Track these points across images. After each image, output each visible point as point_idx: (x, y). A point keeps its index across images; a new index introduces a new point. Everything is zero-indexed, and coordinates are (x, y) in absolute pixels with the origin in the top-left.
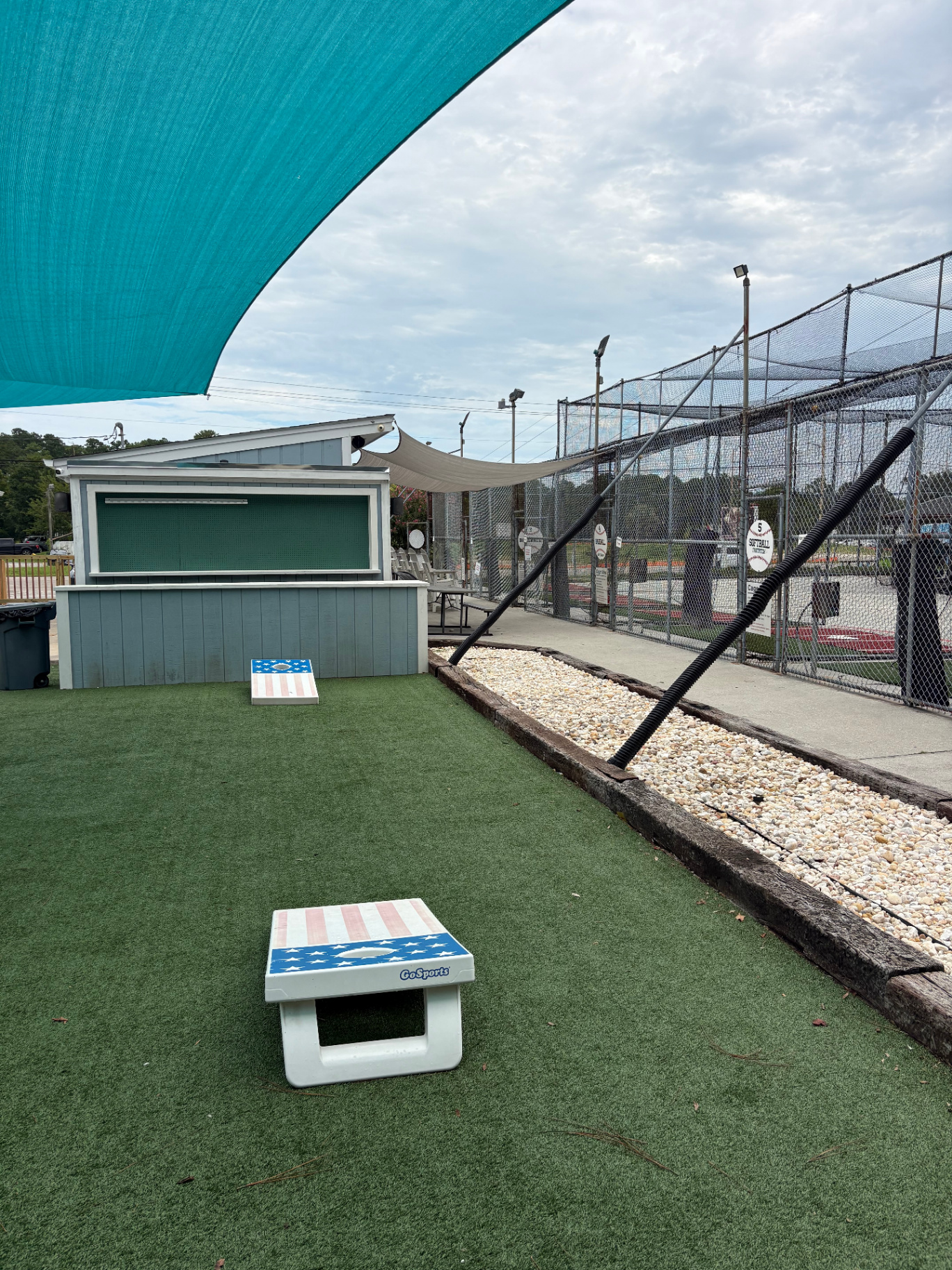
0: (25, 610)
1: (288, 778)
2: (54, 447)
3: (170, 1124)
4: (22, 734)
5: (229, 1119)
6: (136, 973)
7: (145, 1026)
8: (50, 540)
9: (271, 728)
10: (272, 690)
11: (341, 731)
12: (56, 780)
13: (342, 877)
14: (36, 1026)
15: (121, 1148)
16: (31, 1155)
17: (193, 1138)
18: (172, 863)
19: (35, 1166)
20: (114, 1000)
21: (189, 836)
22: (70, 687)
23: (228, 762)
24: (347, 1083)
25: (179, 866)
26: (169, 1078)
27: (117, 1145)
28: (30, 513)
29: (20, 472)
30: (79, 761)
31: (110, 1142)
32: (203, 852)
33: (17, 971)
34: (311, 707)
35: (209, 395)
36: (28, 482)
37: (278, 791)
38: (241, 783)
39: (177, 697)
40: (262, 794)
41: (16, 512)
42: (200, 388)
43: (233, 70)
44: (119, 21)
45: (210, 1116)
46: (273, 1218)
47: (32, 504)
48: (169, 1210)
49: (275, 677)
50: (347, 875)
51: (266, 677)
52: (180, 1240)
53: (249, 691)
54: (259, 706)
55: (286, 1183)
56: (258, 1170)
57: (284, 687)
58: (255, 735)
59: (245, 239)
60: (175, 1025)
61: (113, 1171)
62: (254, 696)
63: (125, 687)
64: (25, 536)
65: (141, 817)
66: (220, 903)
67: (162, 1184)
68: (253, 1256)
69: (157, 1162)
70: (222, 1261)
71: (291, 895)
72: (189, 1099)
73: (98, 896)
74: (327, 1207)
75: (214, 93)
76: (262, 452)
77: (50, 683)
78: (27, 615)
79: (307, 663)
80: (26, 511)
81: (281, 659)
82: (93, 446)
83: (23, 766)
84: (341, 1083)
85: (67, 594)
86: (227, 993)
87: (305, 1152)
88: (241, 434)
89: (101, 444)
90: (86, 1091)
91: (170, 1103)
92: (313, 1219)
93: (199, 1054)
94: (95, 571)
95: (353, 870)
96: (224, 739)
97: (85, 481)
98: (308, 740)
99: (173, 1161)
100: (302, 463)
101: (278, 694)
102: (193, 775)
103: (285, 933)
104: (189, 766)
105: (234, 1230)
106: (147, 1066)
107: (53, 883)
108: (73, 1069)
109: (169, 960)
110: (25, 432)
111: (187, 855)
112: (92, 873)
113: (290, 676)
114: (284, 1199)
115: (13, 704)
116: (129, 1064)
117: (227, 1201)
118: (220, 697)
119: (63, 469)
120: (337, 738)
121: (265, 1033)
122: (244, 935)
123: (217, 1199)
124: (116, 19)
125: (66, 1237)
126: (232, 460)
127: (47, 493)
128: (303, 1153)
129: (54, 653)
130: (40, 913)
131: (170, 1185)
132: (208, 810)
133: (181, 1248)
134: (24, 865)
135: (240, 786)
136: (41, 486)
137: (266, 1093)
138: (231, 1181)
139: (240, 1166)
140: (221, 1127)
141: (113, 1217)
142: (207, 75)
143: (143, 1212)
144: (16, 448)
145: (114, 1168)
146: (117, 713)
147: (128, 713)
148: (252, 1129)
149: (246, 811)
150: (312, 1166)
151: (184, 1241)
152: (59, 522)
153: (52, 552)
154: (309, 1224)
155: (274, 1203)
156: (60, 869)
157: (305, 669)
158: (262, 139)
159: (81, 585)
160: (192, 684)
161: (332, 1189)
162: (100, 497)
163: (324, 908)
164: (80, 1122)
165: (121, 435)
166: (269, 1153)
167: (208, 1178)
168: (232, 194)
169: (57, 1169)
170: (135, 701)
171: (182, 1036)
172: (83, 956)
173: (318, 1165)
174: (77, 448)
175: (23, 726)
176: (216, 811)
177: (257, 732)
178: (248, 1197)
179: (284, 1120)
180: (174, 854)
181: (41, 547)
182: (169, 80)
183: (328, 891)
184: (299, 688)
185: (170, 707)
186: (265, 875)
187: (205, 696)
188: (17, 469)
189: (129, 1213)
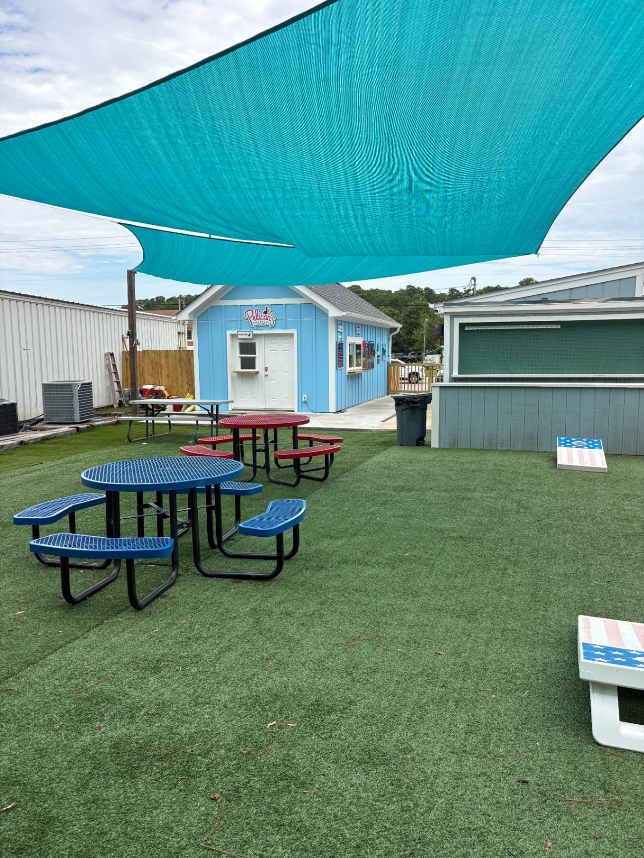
0: (414, 397)
1: (585, 524)
2: (430, 295)
3: (511, 741)
4: (411, 473)
5: (551, 751)
6: (485, 636)
7: (492, 671)
8: (423, 354)
9: (571, 486)
10: (572, 459)
11: (626, 494)
12: (430, 504)
13: (630, 602)
14: (426, 653)
15: (481, 746)
16: (426, 732)
17: (527, 754)
18: (505, 569)
19: (429, 739)
20: (471, 649)
21: (516, 552)
22: (437, 446)
23: (542, 506)
24: (640, 753)
25: (509, 571)
26: (509, 709)
27: (478, 743)
28: (413, 337)
29: (410, 312)
30: (444, 494)
31: (473, 739)
32: (525, 565)
33: (414, 617)
34: (601, 474)
35: (539, 254)
36: (414, 318)
37: (578, 532)
38: (551, 522)
39: (505, 459)
40: (566, 532)
41: (405, 336)
42: (534, 250)
43: (591, 21)
44: (515, 8)
45: (538, 744)
46: (585, 828)
47: (415, 332)
48: (513, 797)
49: (575, 450)
50: (634, 601)
51: (568, 450)
52: (521, 819)
53: (555, 459)
54: (562, 470)
55: (594, 807)
56: (574, 792)
57: (581, 458)
58: (560, 490)
59: (583, 139)
60: (511, 676)
61: (476, 759)
62: (559, 462)
63: (471, 449)
64: (409, 352)
65: (484, 535)
66: (538, 601)
67: (507, 778)
68: (571, 849)
69: (504, 762)
70: (549, 844)
71: (590, 606)
72: (523, 728)
73: (458, 581)
74: (626, 836)
75: (574, 41)
76: (573, 290)
77: (425, 443)
78: (415, 400)
79: (599, 443)
80: (411, 336)
81: (579, 437)
82: (453, 293)
83: (412, 493)
84: (635, 752)
85: (439, 388)
86: (546, 664)
87: (608, 792)
88: (558, 279)
89: (458, 291)
90: (457, 702)
91: (510, 727)
92: (616, 840)
93: (528, 700)
94: (456, 374)
95: (639, 598)
96: (538, 490)
97: (453, 316)
98: (599, 498)
99: (514, 766)
100: (603, 297)
101: (576, 463)
102: (517, 512)
103: (590, 633)
104: (515, 506)
105: (557, 826)
106: (494, 698)
107: (432, 567)
108: (449, 685)
109: (505, 633)
110: (413, 287)
111: (515, 565)
112: (455, 566)
113: (586, 451)
114: (594, 818)
115: (405, 455)
116: (482, 693)
117: (552, 805)
118: (534, 461)
119: (441, 309)
120: (623, 499)
121: (575, 699)
122: (556, 627)
123: (545, 801)
124: (512, 7)
125: (449, 790)
126: (550, 298)
127: (424, 325)
128: (607, 792)
129: (429, 424)
130: (425, 585)
131: (513, 780)
132: (527, 537)
133: (522, 825)
134: (415, 553)
135: (550, 524)
136: (420, 321)
137: (577, 741)
138: (555, 792)
139: (561, 785)
140: (546, 755)
141: (477, 788)
142: (571, 29)
143: (496, 792)
144: (408, 297)
145: (476, 757)
146: (466, 466)
147: (473, 467)
148: (568, 763)
149: (555, 542)
150: (614, 803)
151: (523, 821)
152: (430, 343)
153: (424, 362)
154: (612, 842)
155: (586, 818)
156: (435, 560)
157: (597, 446)
158: (607, 64)
159: (446, 383)
160: (514, 451)
161: (630, 824)
162: (462, 326)
163: (619, 622)
164: (454, 720)
165: (474, 285)
166: (581, 783)
167: (538, 785)
168: (579, 108)
169: (442, 745)
170: (478, 459)
171: (516, 685)
172: (452, 617)
173: (619, 804)
174: (443, 295)
175: (410, 468)
176: (534, 539)
177: (561, 488)
178: (567, 807)
179: (592, 765)
180: (506, 563)
181: (418, 358)
182: (544, 39)
183: (620, 610)
184: (592, 459)
185: (501, 465)
186: (570, 589)
187: (524, 460)
188: (408, 310)
189: (487, 789)
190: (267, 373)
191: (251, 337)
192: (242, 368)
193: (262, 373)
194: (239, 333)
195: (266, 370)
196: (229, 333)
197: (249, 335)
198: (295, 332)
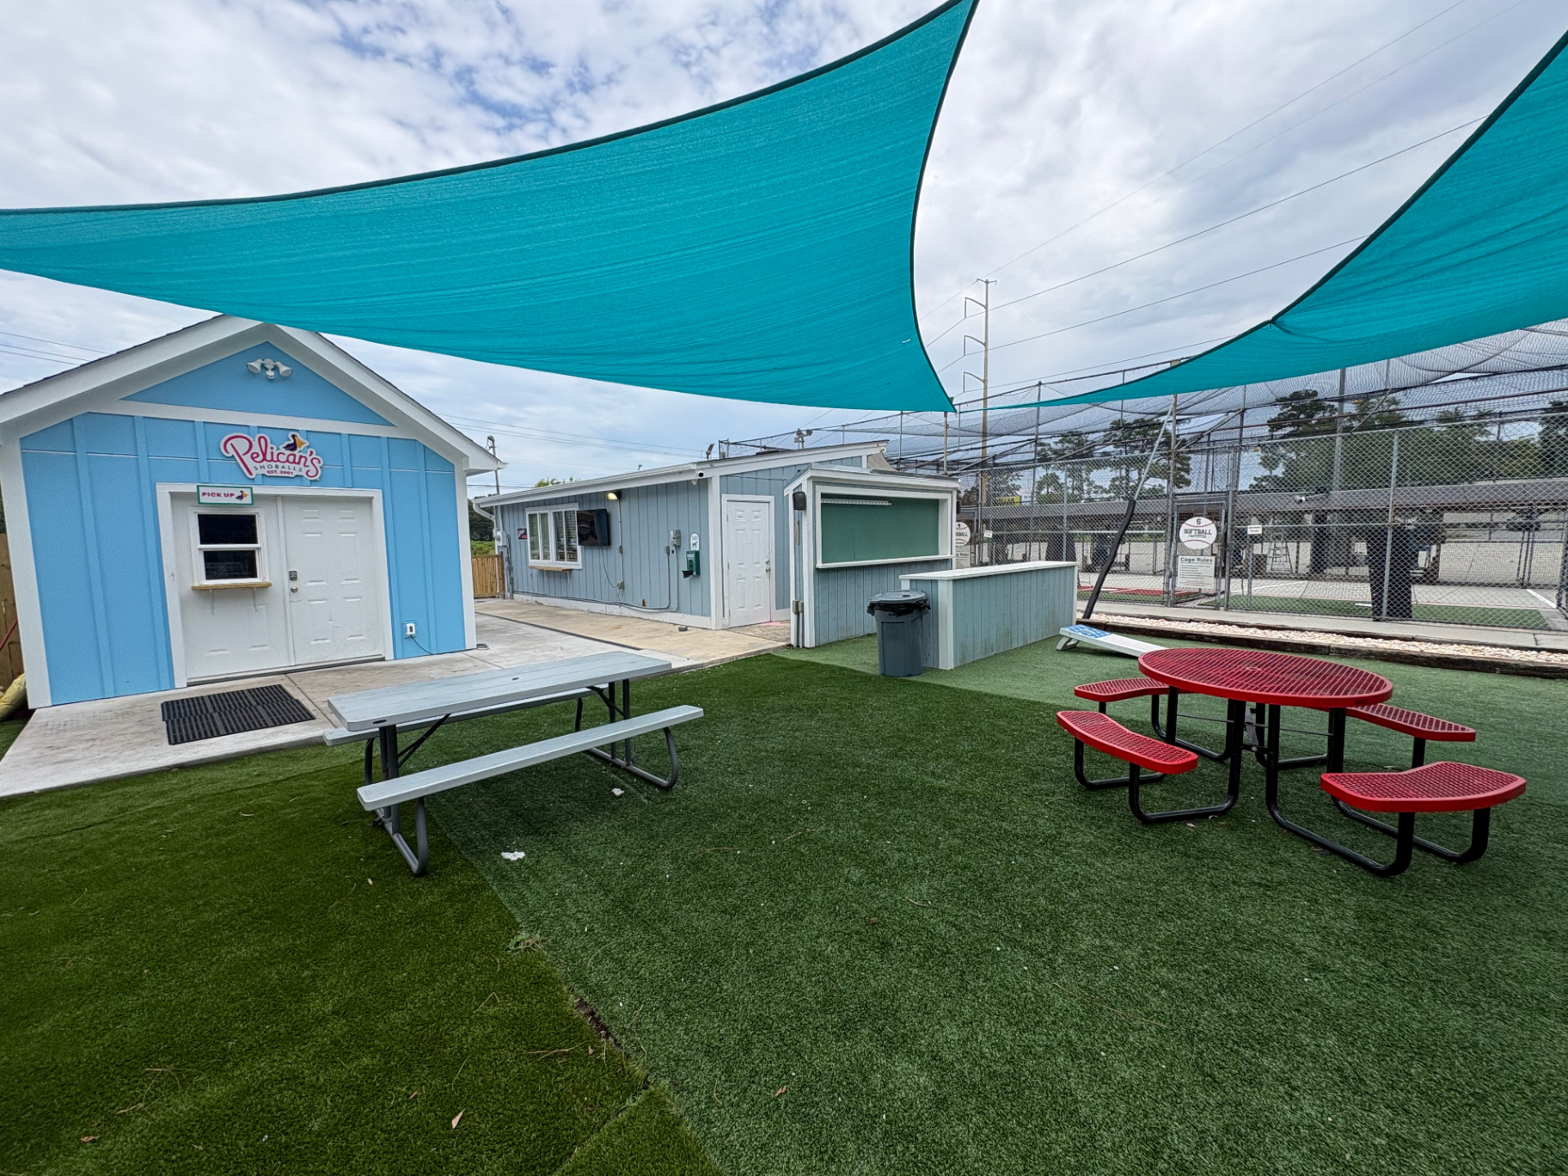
22: (952, 666)
85: (952, 582)
94: (819, 564)
190: (294, 585)
191: (247, 500)
192: (209, 577)
193: (280, 583)
194: (202, 490)
195: (293, 577)
196: (163, 491)
197: (240, 497)
198: (377, 495)
